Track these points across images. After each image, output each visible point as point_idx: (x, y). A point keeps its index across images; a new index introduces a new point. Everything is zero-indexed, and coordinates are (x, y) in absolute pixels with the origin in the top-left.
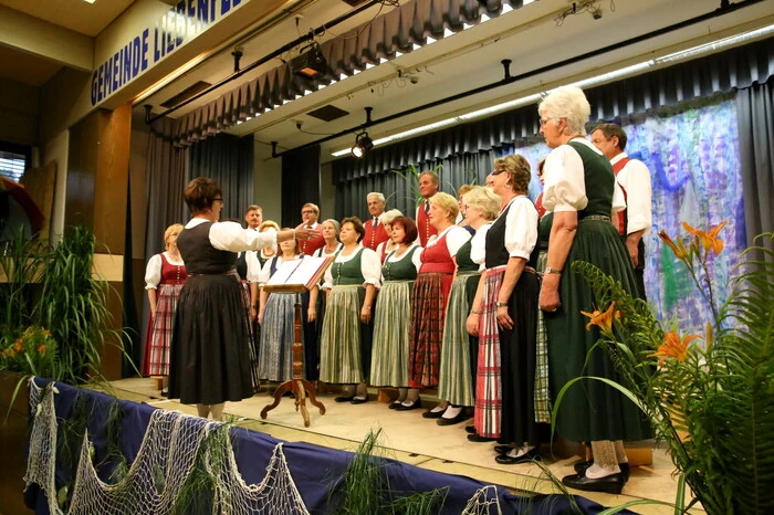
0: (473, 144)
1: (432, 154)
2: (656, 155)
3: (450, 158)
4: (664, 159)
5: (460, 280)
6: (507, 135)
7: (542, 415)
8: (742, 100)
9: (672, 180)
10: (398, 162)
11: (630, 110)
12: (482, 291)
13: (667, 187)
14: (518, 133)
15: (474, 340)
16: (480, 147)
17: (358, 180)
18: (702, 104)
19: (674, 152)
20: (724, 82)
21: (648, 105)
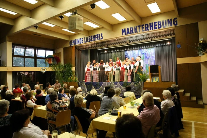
0: (121, 50)
1: (115, 51)
2: (146, 53)
3: (117, 52)
4: (147, 54)
5: (126, 71)
6: (126, 49)
7: (134, 80)
8: (155, 48)
9: (147, 57)
10: (109, 51)
11: (143, 48)
12: (129, 72)
13: (147, 58)
14: (128, 49)
15: (128, 76)
16: (122, 50)
17: (102, 54)
18: (151, 48)
19: (148, 53)
20: (153, 46)
21: (145, 47)
